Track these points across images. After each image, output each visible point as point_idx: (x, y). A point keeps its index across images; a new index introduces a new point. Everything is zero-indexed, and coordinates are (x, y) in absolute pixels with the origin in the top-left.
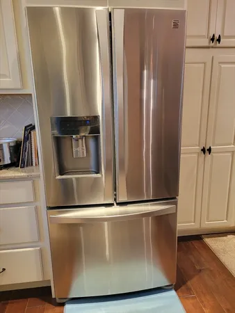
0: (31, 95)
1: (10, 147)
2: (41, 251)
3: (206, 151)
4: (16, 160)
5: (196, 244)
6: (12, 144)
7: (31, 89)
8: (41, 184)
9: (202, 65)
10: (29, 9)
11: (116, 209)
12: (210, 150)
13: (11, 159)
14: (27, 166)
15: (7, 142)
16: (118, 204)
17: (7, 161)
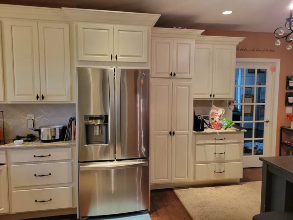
0: (75, 104)
1: (60, 130)
2: (73, 188)
3: (172, 133)
4: (62, 137)
5: (168, 193)
6: (61, 128)
7: (76, 101)
8: (76, 149)
9: (167, 87)
10: (78, 68)
11: (116, 164)
12: (174, 133)
13: (60, 136)
14: (69, 140)
15: (58, 127)
16: (117, 160)
17: (58, 137)
